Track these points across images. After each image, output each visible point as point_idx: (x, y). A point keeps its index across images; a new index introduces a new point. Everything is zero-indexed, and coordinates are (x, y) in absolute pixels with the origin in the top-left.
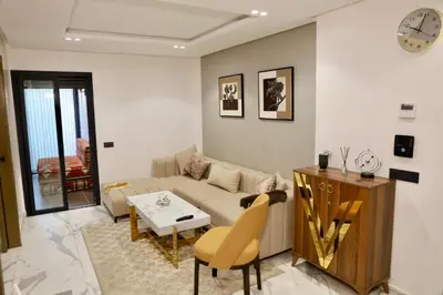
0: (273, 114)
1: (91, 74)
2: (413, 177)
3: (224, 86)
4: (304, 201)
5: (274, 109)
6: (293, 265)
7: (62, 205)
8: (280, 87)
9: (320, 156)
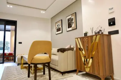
0: (71, 29)
1: (17, 21)
2: (117, 32)
3: (57, 25)
4: (80, 52)
5: (71, 27)
6: (77, 75)
7: (2, 62)
8: (72, 20)
9: (84, 33)
